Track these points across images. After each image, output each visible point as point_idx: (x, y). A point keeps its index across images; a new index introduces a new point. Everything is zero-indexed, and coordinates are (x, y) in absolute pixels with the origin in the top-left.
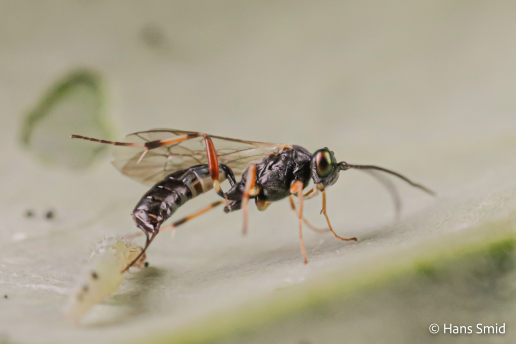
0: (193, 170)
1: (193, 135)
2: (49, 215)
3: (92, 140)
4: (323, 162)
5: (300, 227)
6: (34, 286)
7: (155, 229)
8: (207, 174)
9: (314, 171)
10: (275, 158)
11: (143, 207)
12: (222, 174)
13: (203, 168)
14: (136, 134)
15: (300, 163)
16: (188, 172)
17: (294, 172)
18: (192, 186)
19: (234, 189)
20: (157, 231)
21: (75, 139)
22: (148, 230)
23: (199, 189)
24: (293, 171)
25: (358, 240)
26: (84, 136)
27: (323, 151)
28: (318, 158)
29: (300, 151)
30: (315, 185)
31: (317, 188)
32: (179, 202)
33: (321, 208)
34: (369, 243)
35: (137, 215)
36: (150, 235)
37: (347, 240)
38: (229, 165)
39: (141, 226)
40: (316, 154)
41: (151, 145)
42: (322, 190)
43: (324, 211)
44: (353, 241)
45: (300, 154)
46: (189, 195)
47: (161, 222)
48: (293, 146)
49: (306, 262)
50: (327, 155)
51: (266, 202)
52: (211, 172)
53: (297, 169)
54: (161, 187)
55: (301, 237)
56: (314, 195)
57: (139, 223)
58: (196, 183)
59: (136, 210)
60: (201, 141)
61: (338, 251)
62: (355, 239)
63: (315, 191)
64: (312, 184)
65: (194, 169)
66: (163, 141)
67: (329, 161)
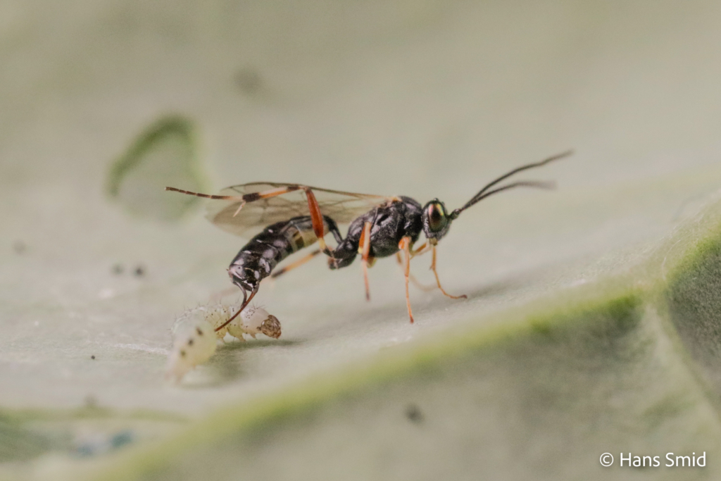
0: (294, 223)
1: (293, 188)
2: (139, 272)
3: (189, 193)
4: (436, 214)
5: (407, 285)
6: (122, 346)
7: (254, 288)
8: (309, 228)
9: (426, 225)
10: (384, 211)
11: (240, 262)
12: (325, 226)
13: (307, 221)
14: (231, 188)
15: (411, 217)
16: (289, 225)
17: (406, 227)
18: (293, 241)
19: (341, 246)
20: (256, 289)
21: (170, 191)
22: (246, 287)
23: (300, 244)
24: (404, 226)
25: (468, 297)
26: (179, 189)
27: (435, 202)
28: (430, 210)
29: (408, 203)
30: (428, 240)
31: (430, 243)
32: (278, 258)
33: (430, 263)
34: (479, 301)
35: (234, 270)
36: (249, 293)
37: (456, 298)
38: (333, 217)
39: (238, 283)
40: (427, 206)
41: (250, 198)
42: (435, 244)
43: (433, 267)
44: (463, 299)
45: (409, 206)
46: (290, 250)
47: (260, 279)
48: (402, 197)
49: (412, 321)
50: (439, 207)
51: (375, 259)
52: (314, 226)
53: (408, 224)
54: (260, 242)
55: (408, 297)
56: (426, 251)
57: (235, 279)
58: (297, 237)
59: (232, 265)
60: (301, 193)
61: (446, 309)
62: (465, 296)
63: (428, 246)
64: (423, 238)
65: (296, 221)
66: (262, 193)
67: (442, 213)
